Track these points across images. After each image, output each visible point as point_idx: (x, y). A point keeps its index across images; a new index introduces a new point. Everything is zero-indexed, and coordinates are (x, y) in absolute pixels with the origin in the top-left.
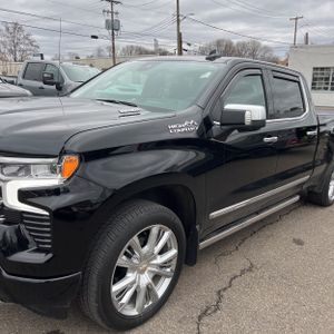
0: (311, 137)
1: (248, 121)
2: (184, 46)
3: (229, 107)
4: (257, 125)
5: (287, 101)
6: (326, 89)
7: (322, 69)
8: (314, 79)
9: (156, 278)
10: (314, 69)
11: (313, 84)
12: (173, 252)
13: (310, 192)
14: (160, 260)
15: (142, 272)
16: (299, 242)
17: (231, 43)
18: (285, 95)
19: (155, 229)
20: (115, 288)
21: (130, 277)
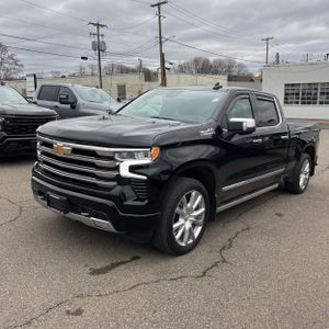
0: (285, 140)
1: (245, 129)
2: (167, 65)
3: (232, 120)
4: (251, 130)
5: (264, 114)
6: (297, 103)
7: (293, 85)
8: (286, 94)
9: (194, 225)
10: (286, 85)
11: (286, 99)
12: (203, 210)
13: (286, 182)
14: (196, 213)
15: (186, 220)
16: (280, 215)
17: (208, 61)
18: (264, 110)
19: (194, 193)
20: (175, 226)
21: (181, 221)
